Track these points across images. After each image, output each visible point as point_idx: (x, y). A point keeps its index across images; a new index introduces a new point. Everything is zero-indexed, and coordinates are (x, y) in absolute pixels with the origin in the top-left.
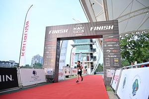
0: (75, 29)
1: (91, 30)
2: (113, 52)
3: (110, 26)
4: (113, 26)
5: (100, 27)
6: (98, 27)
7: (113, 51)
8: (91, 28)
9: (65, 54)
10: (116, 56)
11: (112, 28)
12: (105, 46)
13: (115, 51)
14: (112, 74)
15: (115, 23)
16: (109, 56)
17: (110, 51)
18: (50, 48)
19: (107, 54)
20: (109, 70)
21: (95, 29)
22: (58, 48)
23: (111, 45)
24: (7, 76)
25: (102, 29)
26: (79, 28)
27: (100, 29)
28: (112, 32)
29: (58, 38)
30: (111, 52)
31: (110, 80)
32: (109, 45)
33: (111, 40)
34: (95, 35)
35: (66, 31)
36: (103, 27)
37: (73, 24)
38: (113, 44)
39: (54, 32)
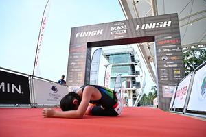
0: (113, 29)
1: (137, 29)
2: (171, 60)
3: (166, 23)
4: (170, 22)
5: (151, 24)
6: (147, 25)
7: (172, 58)
8: (138, 27)
9: (97, 72)
10: (176, 66)
11: (169, 25)
12: (159, 51)
13: (175, 58)
14: (172, 92)
15: (173, 18)
16: (165, 66)
17: (166, 58)
18: (77, 57)
19: (163, 62)
20: (167, 87)
21: (143, 28)
22: (89, 57)
23: (168, 50)
24: (13, 86)
25: (154, 27)
26: (119, 27)
27: (150, 27)
28: (170, 31)
29: (88, 43)
30: (168, 60)
31: (168, 101)
32: (165, 50)
33: (168, 42)
34: (143, 36)
35: (101, 33)
36: (154, 24)
37: (110, 23)
38: (172, 48)
39: (83, 34)
